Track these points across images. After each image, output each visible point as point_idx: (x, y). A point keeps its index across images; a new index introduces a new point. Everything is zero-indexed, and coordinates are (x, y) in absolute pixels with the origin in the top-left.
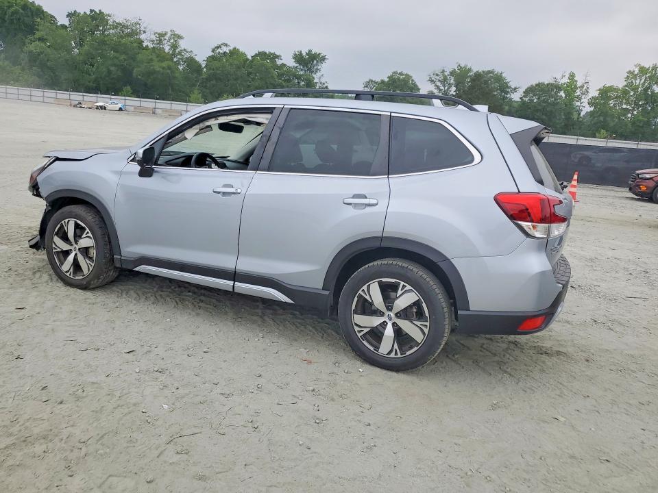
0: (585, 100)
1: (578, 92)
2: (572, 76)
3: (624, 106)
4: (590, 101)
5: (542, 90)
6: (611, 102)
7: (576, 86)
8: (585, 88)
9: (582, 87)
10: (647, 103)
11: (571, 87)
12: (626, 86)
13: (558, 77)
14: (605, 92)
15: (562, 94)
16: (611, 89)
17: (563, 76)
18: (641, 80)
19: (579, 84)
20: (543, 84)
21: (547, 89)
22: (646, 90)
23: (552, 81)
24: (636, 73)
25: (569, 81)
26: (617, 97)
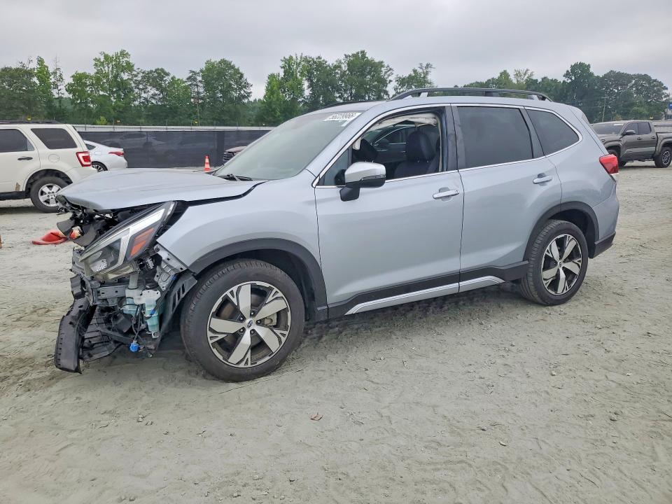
0: (62, 87)
1: (52, 79)
2: (41, 61)
3: (101, 93)
4: (67, 87)
5: (12, 76)
6: (88, 89)
7: (47, 72)
8: (58, 74)
9: (55, 73)
10: (120, 89)
11: (43, 73)
12: (97, 73)
13: (25, 62)
14: (79, 79)
15: (35, 80)
16: (85, 76)
17: (30, 61)
18: (109, 67)
19: (51, 70)
20: (11, 69)
21: (16, 74)
22: (116, 77)
23: (19, 66)
24: (102, 60)
25: (38, 66)
26: (92, 85)
